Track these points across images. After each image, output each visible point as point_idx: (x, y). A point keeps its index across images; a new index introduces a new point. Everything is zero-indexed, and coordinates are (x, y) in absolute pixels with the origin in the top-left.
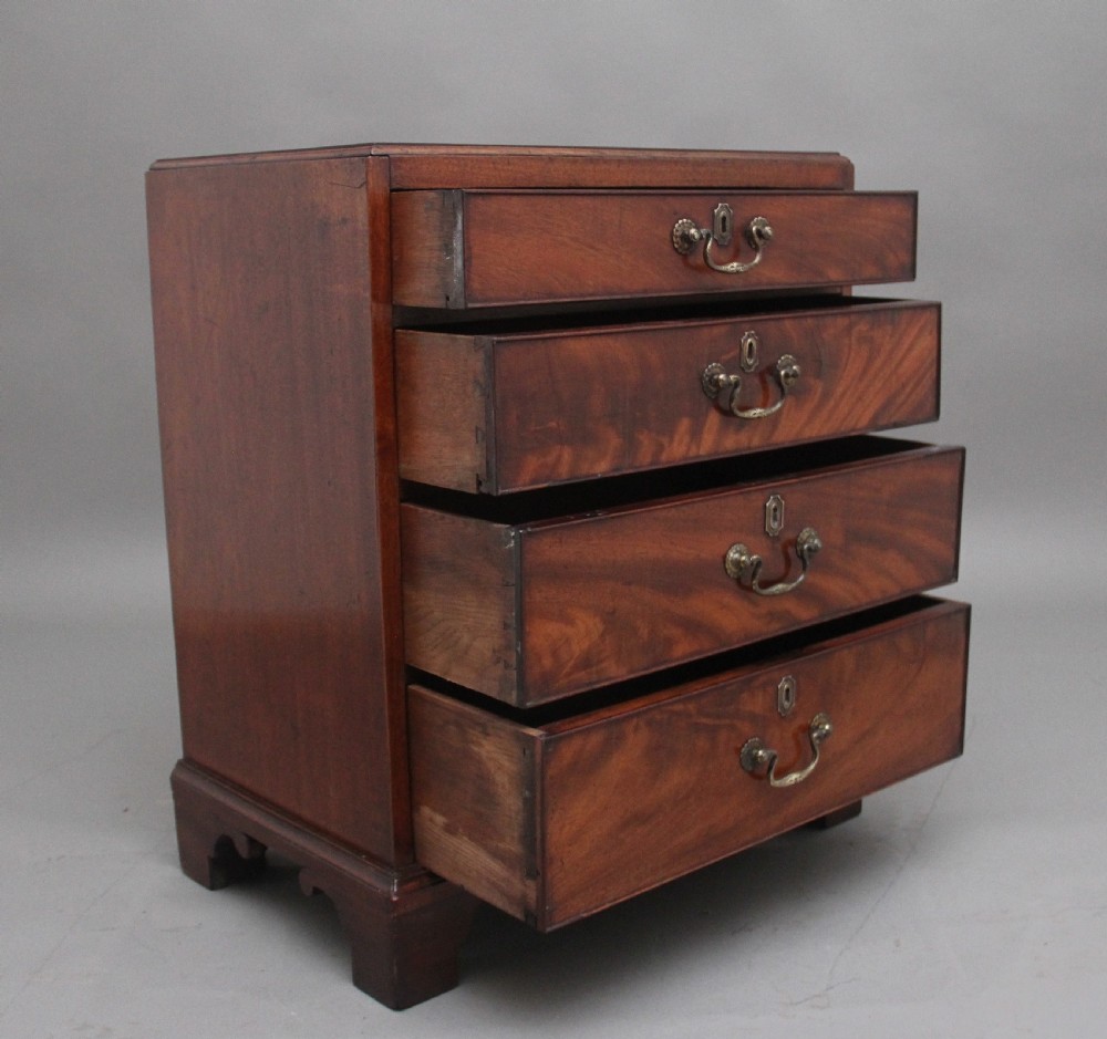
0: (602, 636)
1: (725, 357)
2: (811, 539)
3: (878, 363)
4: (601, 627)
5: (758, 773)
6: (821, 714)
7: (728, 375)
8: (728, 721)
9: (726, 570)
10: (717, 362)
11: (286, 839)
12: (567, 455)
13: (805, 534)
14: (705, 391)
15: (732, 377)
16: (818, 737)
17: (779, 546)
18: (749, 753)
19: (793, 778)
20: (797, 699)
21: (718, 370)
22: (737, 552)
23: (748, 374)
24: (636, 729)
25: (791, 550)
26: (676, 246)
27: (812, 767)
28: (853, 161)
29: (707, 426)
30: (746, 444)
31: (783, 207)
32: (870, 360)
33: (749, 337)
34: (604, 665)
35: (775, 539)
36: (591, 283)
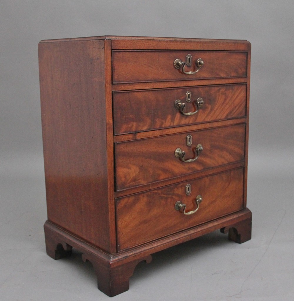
0: (139, 172)
1: (182, 98)
2: (200, 147)
3: (228, 100)
4: (139, 170)
5: (180, 210)
6: (199, 195)
7: (182, 103)
8: (171, 196)
9: (175, 155)
10: (179, 99)
11: (78, 245)
12: (135, 124)
13: (198, 146)
14: (175, 107)
15: (183, 104)
16: (198, 201)
17: (191, 149)
18: (177, 205)
19: (191, 212)
20: (192, 190)
21: (179, 102)
22: (178, 150)
23: (188, 103)
24: (143, 197)
25: (195, 150)
26: (175, 66)
27: (197, 209)
28: (251, 42)
29: (176, 117)
30: (188, 123)
31: (206, 56)
32: (225, 99)
33: (188, 92)
34: (140, 181)
35: (190, 147)
36: (150, 77)
